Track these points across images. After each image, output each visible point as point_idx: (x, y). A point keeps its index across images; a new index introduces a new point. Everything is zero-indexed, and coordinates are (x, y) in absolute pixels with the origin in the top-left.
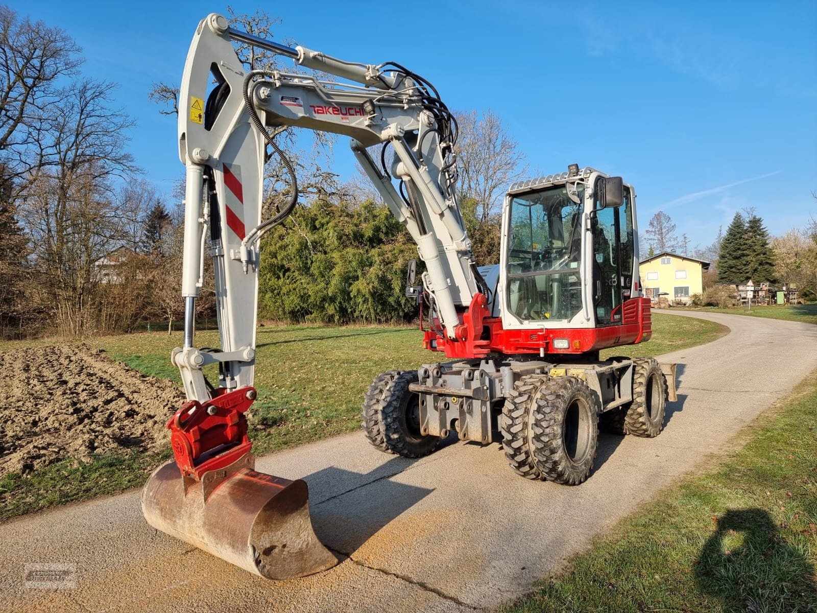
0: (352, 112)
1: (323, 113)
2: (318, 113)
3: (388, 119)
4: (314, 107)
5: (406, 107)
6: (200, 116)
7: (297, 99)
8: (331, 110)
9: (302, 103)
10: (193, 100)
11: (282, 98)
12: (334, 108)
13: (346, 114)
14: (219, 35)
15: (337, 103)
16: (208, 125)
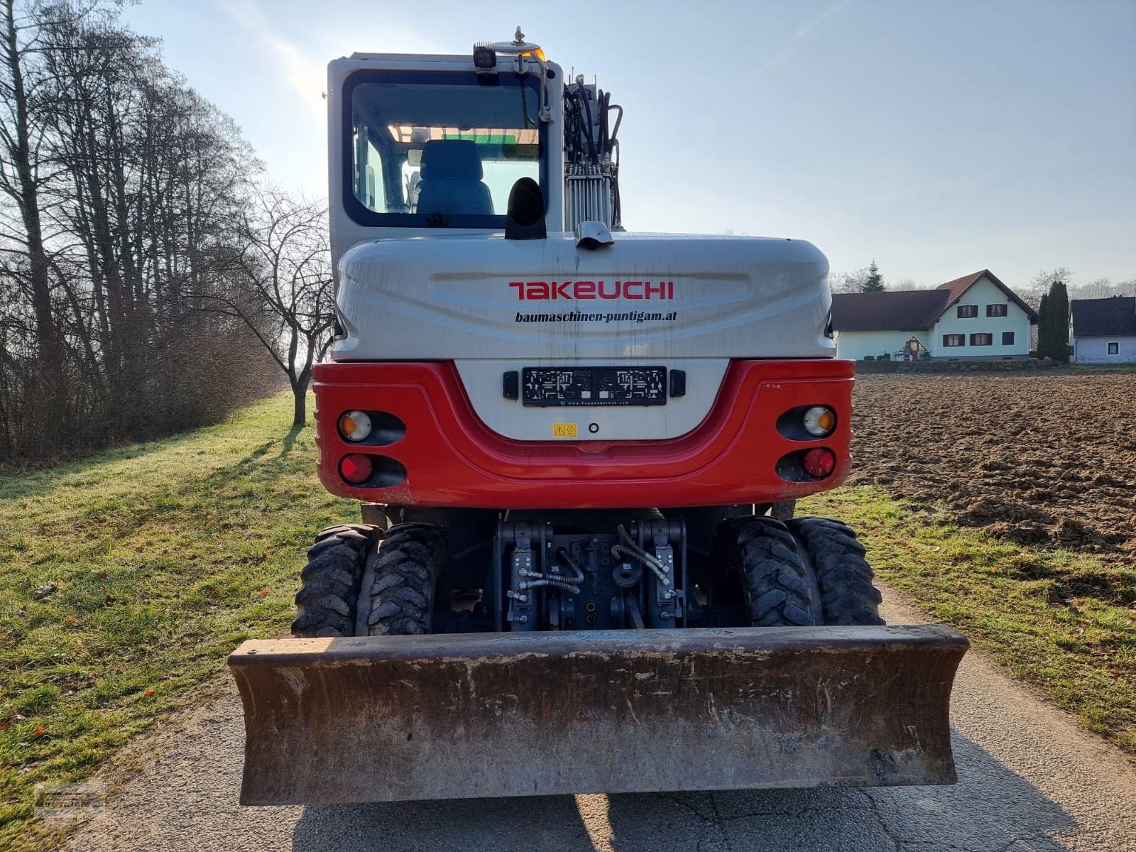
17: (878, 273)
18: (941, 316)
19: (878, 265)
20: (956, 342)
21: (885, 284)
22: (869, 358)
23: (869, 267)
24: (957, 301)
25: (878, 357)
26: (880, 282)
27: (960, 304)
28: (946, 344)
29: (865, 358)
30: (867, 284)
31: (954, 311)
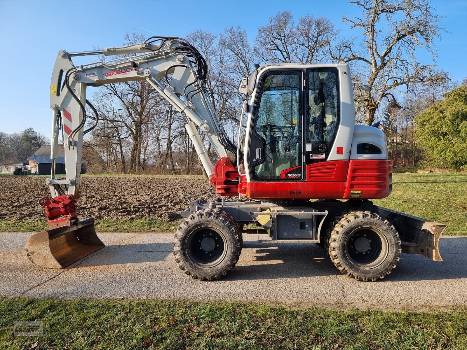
0: (128, 70)
1: (111, 75)
2: (108, 76)
3: (153, 67)
4: (105, 74)
5: (164, 57)
6: (55, 92)
7: (94, 73)
8: (115, 73)
9: (97, 74)
10: (52, 86)
11: (86, 76)
12: (117, 71)
13: (125, 72)
14: (63, 58)
15: (119, 68)
16: (58, 94)
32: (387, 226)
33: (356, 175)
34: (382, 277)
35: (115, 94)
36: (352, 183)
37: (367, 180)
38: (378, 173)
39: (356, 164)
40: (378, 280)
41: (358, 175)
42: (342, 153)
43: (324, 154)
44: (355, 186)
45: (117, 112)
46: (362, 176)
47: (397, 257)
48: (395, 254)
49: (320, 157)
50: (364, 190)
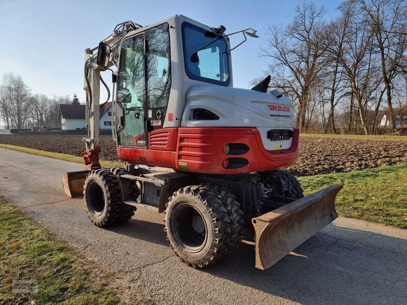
14: (87, 54)
17: (77, 98)
18: (103, 115)
19: (77, 95)
20: (109, 124)
21: (80, 102)
22: (78, 129)
23: (74, 95)
24: (108, 110)
25: (82, 129)
26: (78, 101)
27: (109, 111)
28: (105, 125)
29: (77, 129)
30: (73, 101)
31: (107, 114)
32: (206, 208)
33: (183, 144)
34: (200, 266)
35: (285, 64)
36: (180, 154)
37: (192, 151)
38: (202, 143)
39: (182, 132)
40: (198, 268)
41: (184, 144)
42: (172, 120)
43: (160, 121)
44: (183, 157)
45: (287, 79)
46: (187, 146)
47: (214, 248)
48: (212, 243)
49: (158, 124)
50: (189, 162)
